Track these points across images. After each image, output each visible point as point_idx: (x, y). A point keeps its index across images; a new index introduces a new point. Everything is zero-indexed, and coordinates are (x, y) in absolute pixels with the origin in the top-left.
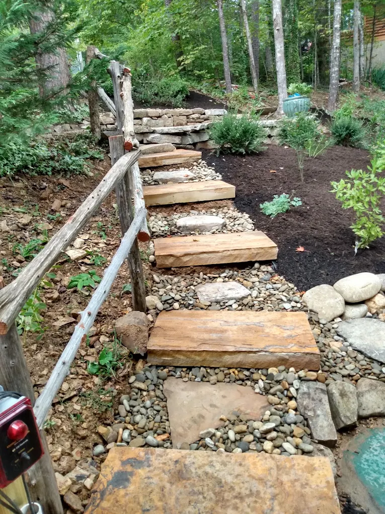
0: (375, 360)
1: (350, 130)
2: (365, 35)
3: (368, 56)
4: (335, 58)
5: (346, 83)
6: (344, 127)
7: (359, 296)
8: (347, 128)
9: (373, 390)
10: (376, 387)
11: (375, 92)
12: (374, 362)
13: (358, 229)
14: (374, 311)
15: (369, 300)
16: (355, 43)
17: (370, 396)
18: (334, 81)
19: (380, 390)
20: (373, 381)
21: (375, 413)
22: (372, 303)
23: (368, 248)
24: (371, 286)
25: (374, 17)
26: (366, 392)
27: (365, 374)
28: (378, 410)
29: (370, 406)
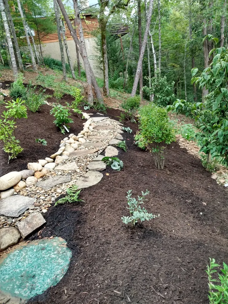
0: (10, 217)
1: (20, 94)
2: (35, 40)
3: (40, 51)
4: (12, 53)
5: (31, 65)
6: (16, 92)
7: (7, 185)
8: (18, 93)
9: (8, 233)
10: (9, 231)
11: (47, 70)
12: (10, 218)
13: (7, 149)
14: (18, 191)
15: (15, 185)
16: (29, 44)
17: (6, 236)
18: (14, 66)
19: (11, 232)
20: (7, 228)
21: (10, 244)
22: (17, 187)
23: (16, 158)
24: (14, 178)
25: (38, 31)
26: (3, 235)
27: (3, 227)
28: (11, 242)
29: (7, 241)
